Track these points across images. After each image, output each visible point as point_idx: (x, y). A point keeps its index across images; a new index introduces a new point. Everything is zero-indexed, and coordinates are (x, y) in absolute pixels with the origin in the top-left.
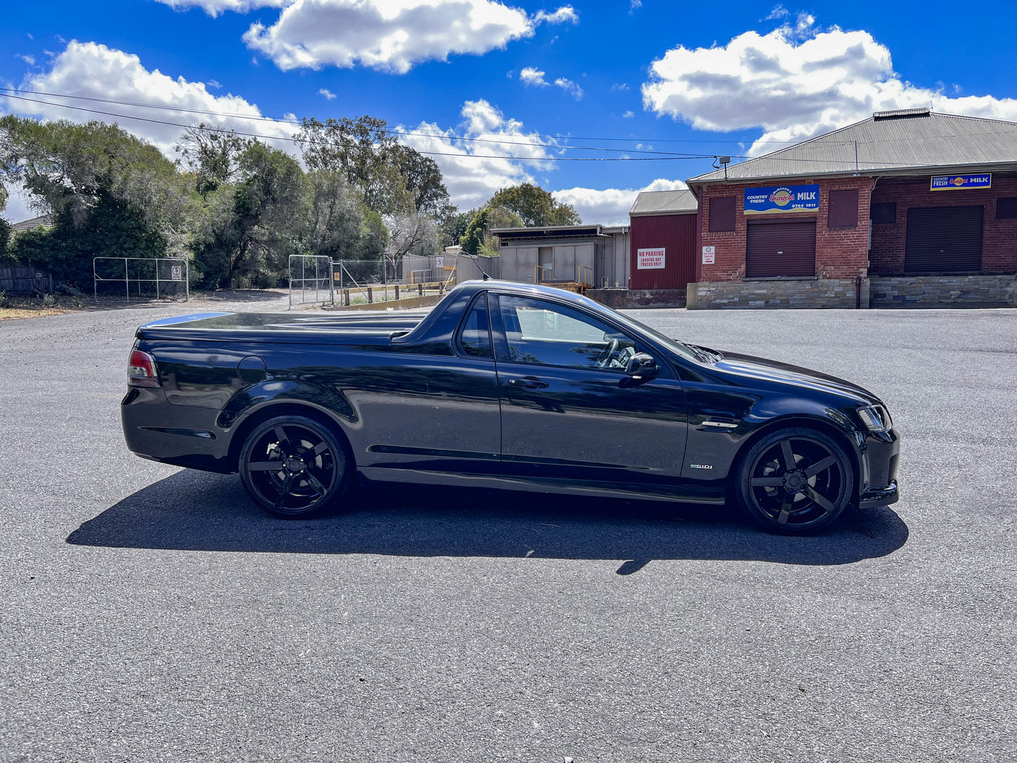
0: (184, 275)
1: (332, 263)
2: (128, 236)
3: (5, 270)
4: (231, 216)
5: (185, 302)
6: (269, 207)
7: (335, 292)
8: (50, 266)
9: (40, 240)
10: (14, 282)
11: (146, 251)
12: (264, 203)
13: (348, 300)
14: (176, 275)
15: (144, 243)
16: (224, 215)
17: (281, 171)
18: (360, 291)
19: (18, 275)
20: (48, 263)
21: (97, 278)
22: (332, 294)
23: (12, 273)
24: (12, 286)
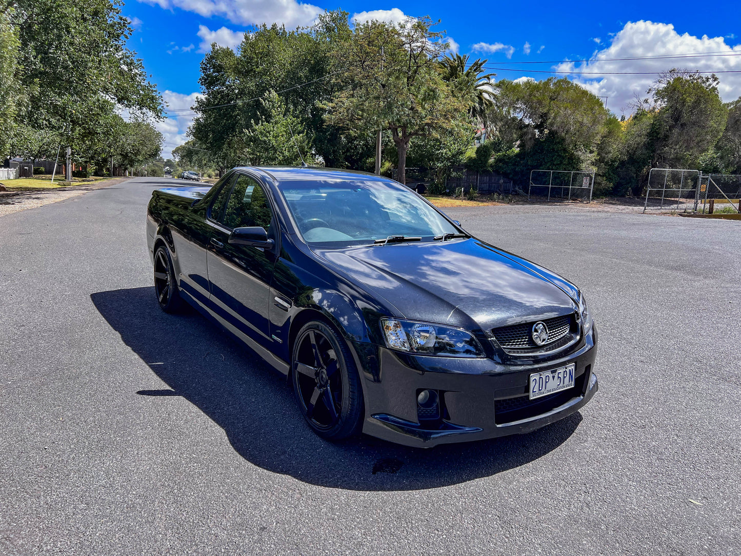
0: (590, 184)
1: (701, 176)
2: (558, 156)
3: (485, 178)
4: (644, 139)
5: (587, 203)
6: (676, 131)
7: (699, 201)
8: (511, 176)
9: (508, 159)
10: (489, 185)
11: (567, 166)
12: (671, 127)
13: (711, 209)
14: (585, 183)
15: (567, 160)
16: (638, 139)
17: (690, 100)
18: (730, 202)
19: (493, 181)
20: (510, 174)
21: (532, 184)
22: (696, 203)
23: (489, 180)
24: (487, 188)
